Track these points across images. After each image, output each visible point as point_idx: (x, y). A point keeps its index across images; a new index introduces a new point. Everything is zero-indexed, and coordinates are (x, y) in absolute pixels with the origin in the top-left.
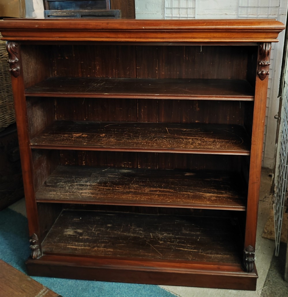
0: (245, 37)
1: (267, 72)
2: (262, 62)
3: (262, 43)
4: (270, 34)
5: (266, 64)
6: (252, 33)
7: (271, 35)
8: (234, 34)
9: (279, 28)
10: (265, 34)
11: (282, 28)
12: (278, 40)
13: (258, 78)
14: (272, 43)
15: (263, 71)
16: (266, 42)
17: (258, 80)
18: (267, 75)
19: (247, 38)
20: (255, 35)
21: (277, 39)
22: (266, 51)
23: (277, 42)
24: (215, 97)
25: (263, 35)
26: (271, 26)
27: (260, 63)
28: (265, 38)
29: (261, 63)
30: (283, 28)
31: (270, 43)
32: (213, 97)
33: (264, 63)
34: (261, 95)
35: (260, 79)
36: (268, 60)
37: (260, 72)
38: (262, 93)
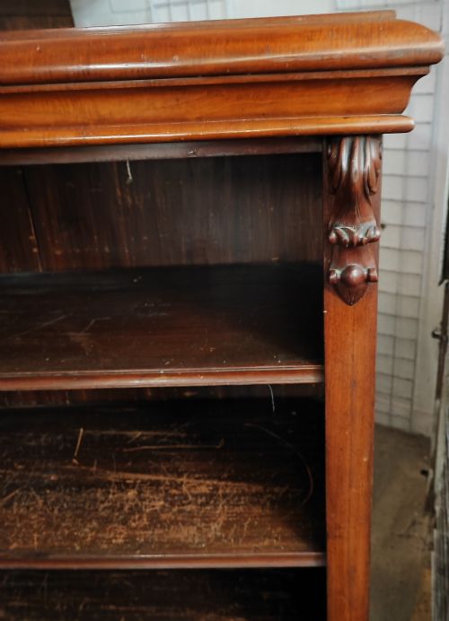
0: (247, 111)
1: (369, 271)
2: (342, 231)
3: (334, 138)
4: (371, 90)
5: (360, 235)
6: (284, 91)
7: (375, 97)
8: (193, 98)
9: (411, 58)
10: (346, 89)
11: (426, 56)
12: (412, 122)
13: (330, 294)
14: (385, 136)
15: (349, 269)
16: (354, 135)
17: (332, 304)
18: (371, 284)
19: (258, 115)
20: (295, 101)
21: (404, 113)
22: (356, 180)
23: (406, 130)
24: (166, 375)
25: (339, 100)
26: (368, 44)
27: (333, 236)
28: (349, 112)
29: (339, 237)
30: (432, 52)
31: (376, 135)
32: (158, 375)
33: (350, 233)
34: (350, 362)
35: (339, 301)
36: (372, 216)
37: (337, 274)
38: (353, 356)
